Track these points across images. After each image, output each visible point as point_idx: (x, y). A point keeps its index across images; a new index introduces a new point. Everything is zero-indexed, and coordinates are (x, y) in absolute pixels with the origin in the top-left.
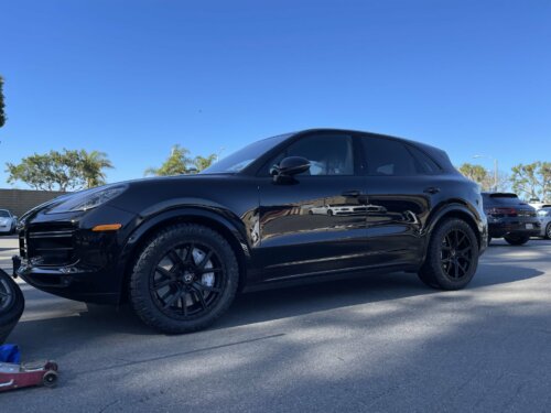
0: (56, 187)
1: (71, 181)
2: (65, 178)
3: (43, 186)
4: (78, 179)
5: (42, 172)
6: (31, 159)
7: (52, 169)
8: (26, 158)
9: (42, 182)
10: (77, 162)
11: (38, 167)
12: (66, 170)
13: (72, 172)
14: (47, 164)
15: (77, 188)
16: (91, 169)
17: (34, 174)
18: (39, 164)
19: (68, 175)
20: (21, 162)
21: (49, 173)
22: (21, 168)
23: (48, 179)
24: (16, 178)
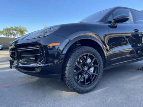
0: (13, 37)
1: (17, 35)
2: (15, 34)
3: (9, 37)
4: (18, 35)
5: (9, 33)
6: (6, 29)
7: (11, 32)
8: (4, 29)
9: (9, 35)
10: (18, 30)
11: (7, 31)
12: (15, 32)
13: (17, 33)
14: (10, 30)
15: (18, 37)
16: (22, 32)
17: (6, 33)
18: (8, 30)
19: (16, 33)
20: (3, 30)
21: (10, 33)
22: (3, 31)
23: (10, 35)
24: (2, 34)
